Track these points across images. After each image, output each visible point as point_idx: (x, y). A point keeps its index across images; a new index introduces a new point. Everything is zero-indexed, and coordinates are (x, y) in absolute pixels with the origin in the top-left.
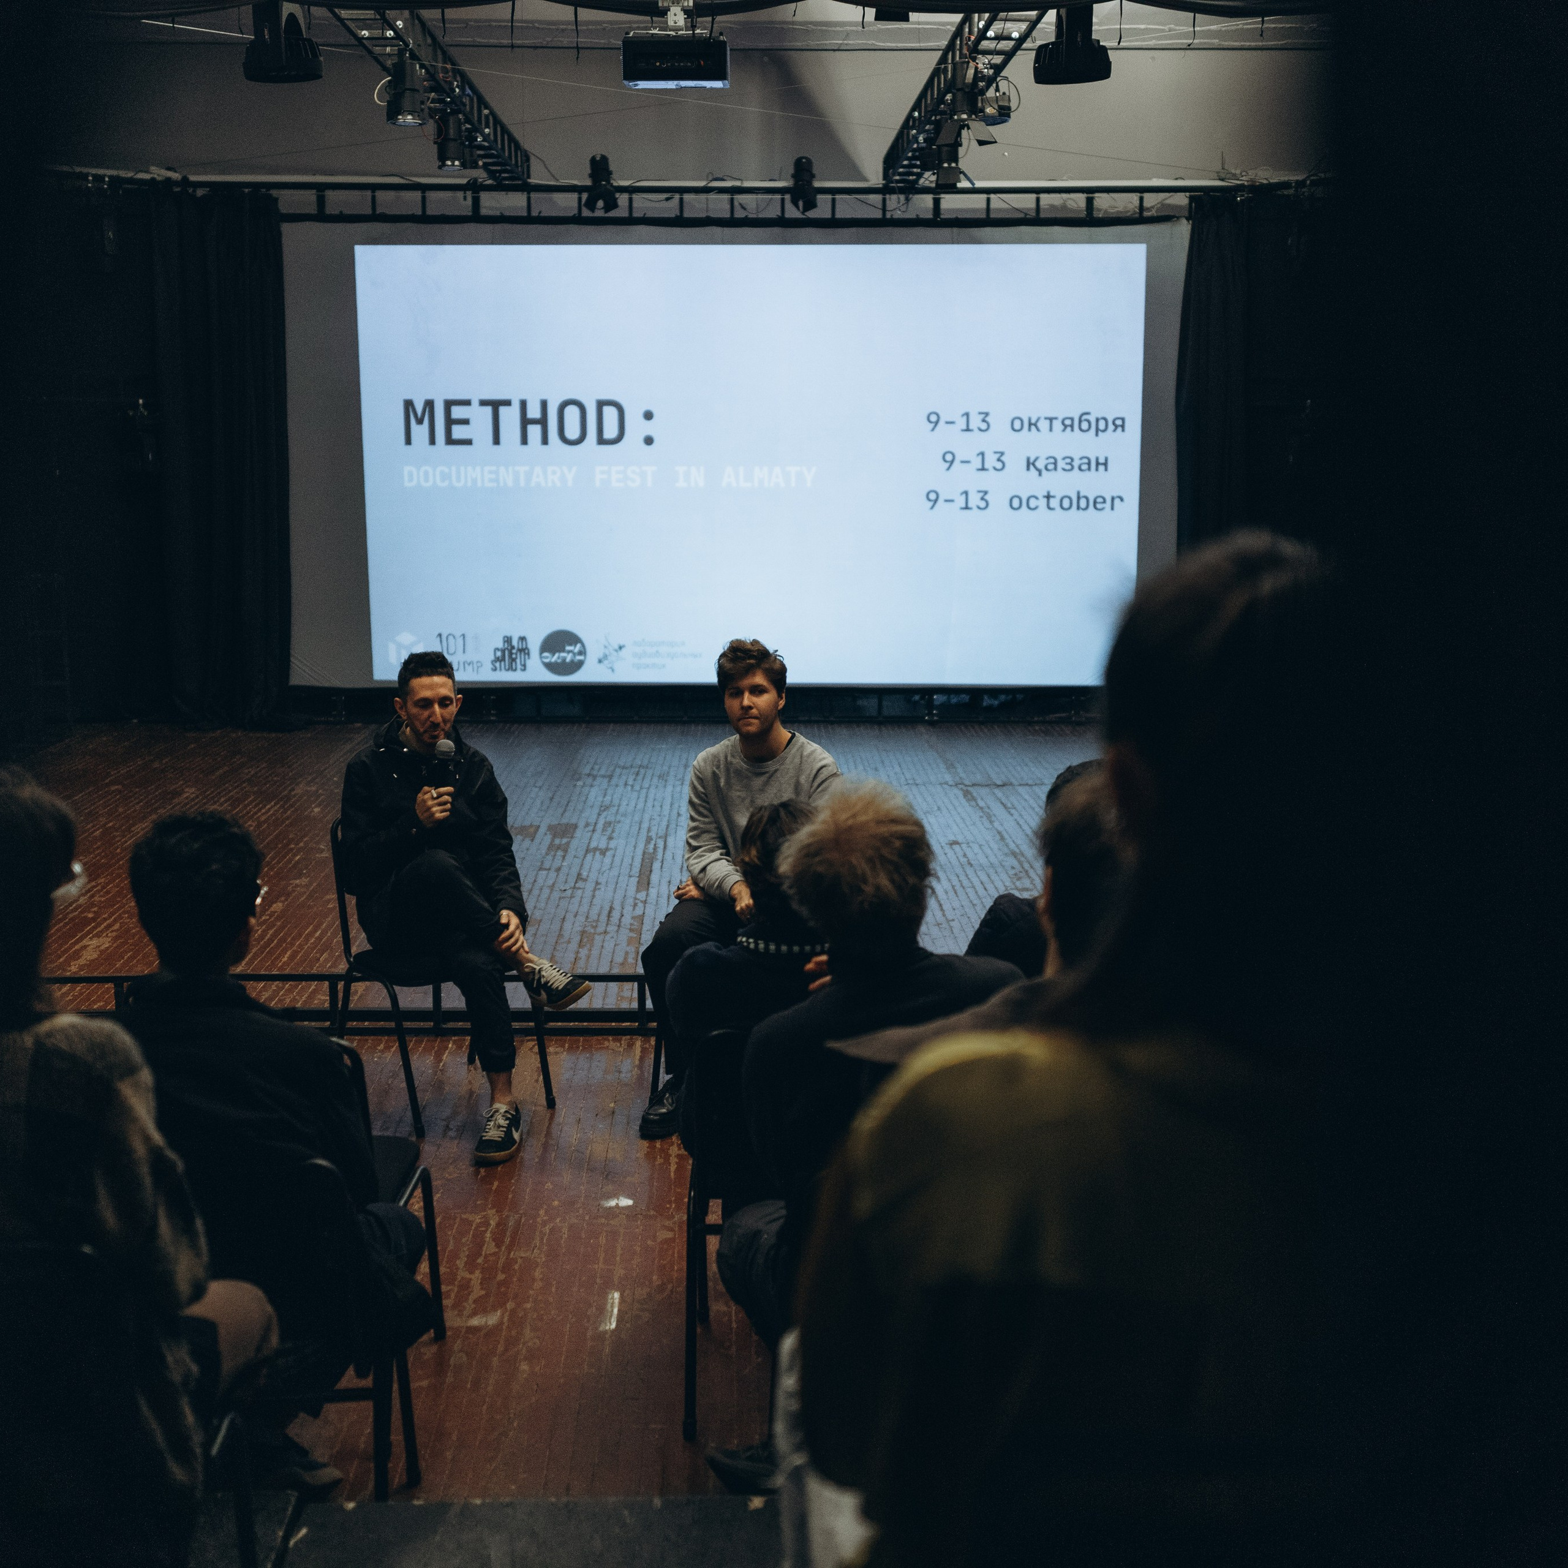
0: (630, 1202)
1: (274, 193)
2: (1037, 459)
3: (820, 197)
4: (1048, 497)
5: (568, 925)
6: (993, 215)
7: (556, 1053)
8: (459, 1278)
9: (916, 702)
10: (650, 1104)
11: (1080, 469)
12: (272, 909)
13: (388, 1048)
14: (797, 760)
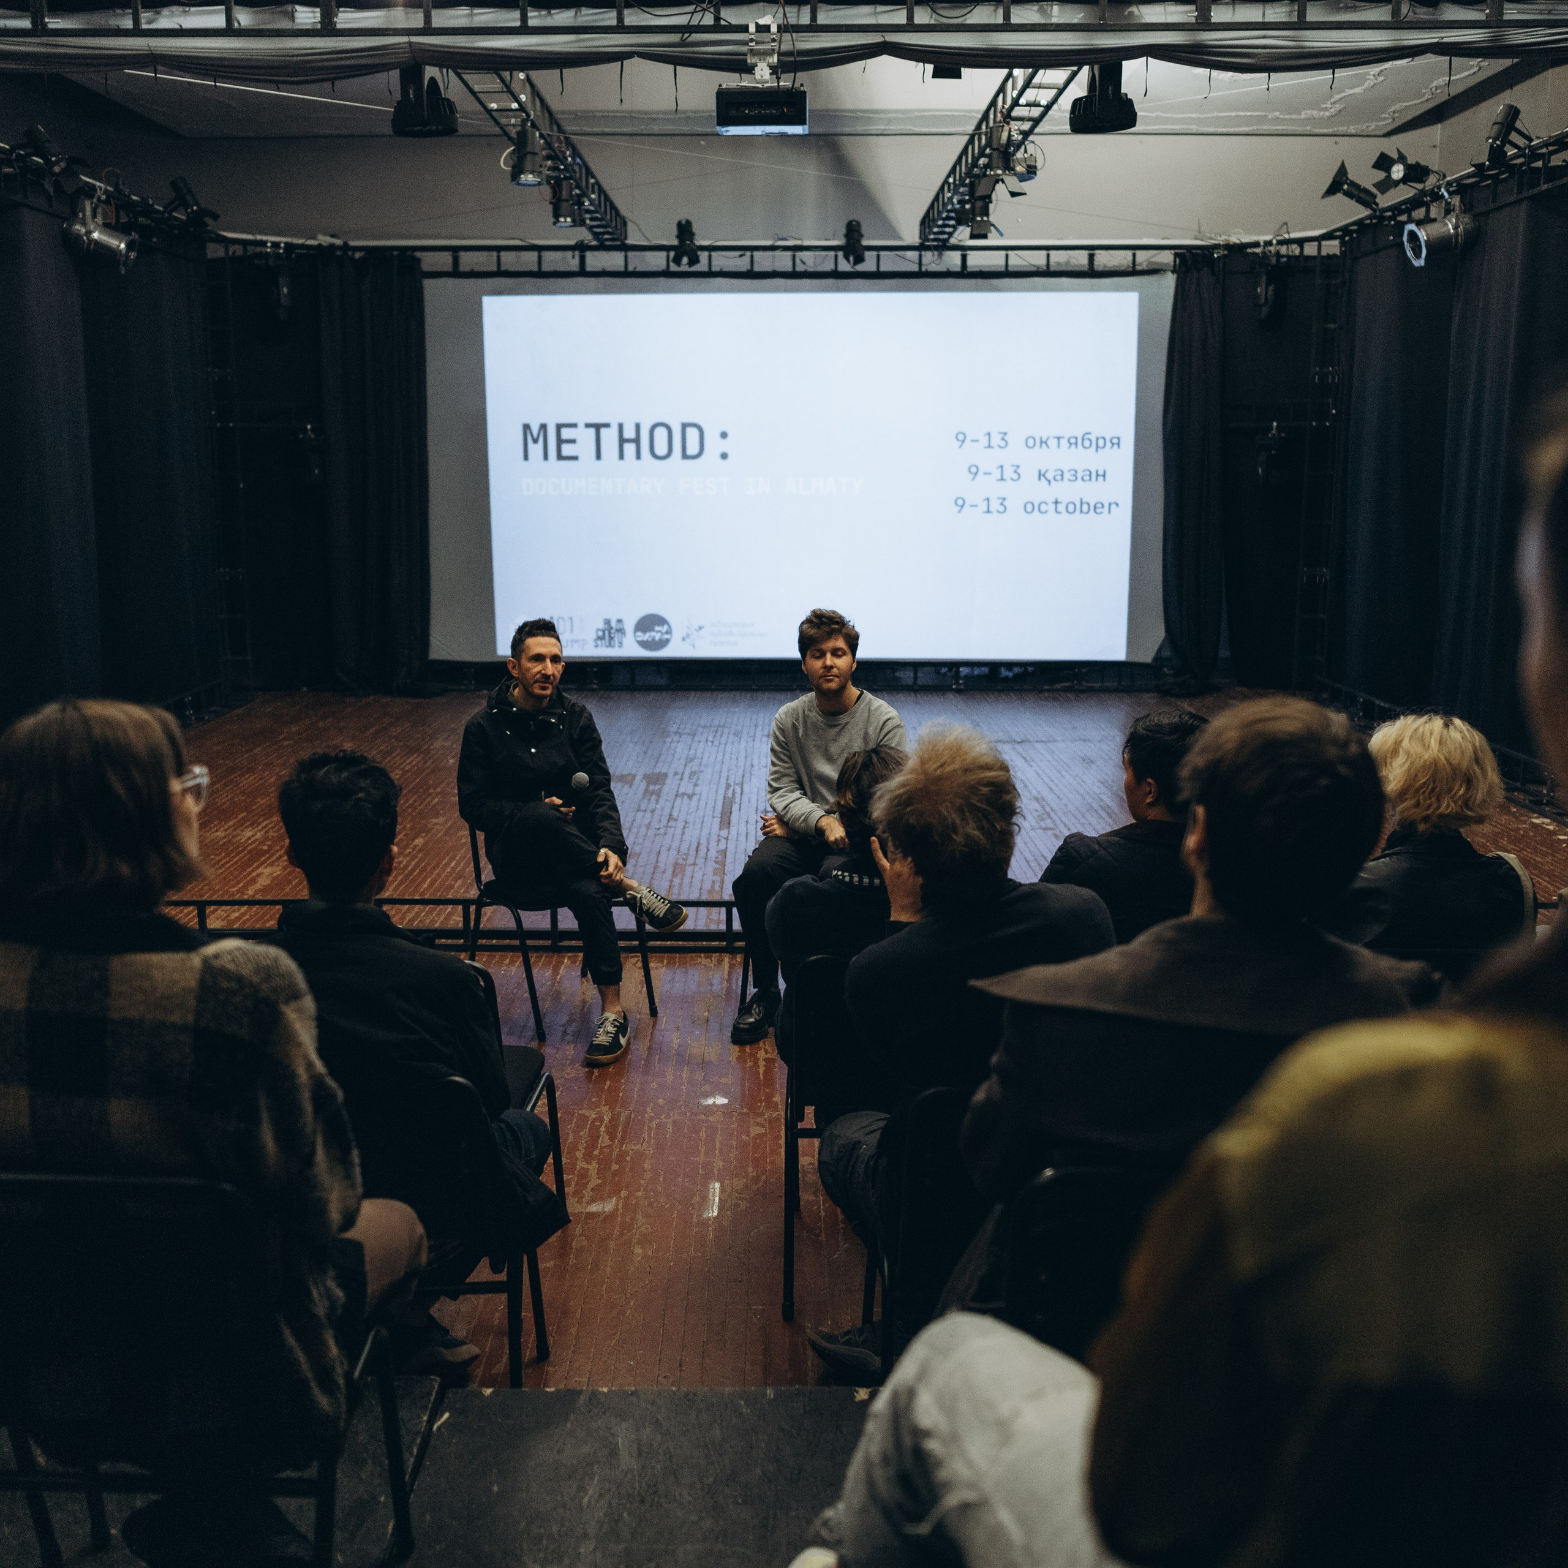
0: (725, 1101)
1: (418, 254)
2: (1047, 471)
3: (867, 254)
4: (1056, 503)
5: (662, 858)
6: (1010, 269)
7: (656, 968)
8: (578, 1168)
9: (945, 674)
10: (739, 1013)
11: (1083, 479)
12: (415, 843)
13: (512, 962)
14: (866, 715)
